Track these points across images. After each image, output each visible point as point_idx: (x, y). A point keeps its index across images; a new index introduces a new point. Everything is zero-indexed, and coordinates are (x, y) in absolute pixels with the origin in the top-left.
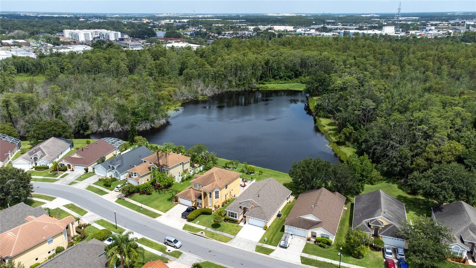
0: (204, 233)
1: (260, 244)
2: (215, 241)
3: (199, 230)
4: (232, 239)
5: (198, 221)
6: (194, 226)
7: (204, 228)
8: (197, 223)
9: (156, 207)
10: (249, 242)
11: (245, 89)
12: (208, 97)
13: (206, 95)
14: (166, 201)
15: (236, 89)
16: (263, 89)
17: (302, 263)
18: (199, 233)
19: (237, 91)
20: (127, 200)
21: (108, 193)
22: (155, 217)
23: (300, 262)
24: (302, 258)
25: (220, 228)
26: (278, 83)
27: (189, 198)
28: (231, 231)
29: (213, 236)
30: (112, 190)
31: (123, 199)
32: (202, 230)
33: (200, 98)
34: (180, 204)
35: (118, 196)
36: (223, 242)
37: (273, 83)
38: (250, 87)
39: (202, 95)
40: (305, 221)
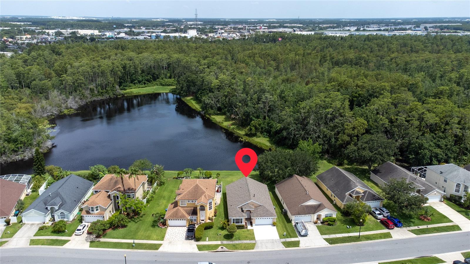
0: (224, 247)
1: (283, 240)
2: (242, 251)
3: (217, 246)
4: (255, 244)
5: (207, 238)
6: (207, 244)
7: (219, 242)
8: (207, 240)
9: (148, 238)
10: (273, 241)
11: (110, 96)
12: (75, 109)
13: (71, 108)
14: (152, 229)
15: (100, 98)
16: (129, 95)
17: (330, 244)
18: (219, 249)
19: (101, 100)
20: (104, 241)
21: (69, 240)
22: (157, 249)
23: (328, 243)
24: (326, 240)
25: (234, 238)
26: (139, 88)
27: (182, 218)
28: (247, 237)
29: (235, 247)
30: (70, 235)
31: (98, 241)
32: (220, 245)
33: (66, 112)
34: (170, 227)
35: (86, 240)
36: (250, 249)
37: (134, 88)
38: (114, 94)
39: (67, 109)
40: (308, 207)
